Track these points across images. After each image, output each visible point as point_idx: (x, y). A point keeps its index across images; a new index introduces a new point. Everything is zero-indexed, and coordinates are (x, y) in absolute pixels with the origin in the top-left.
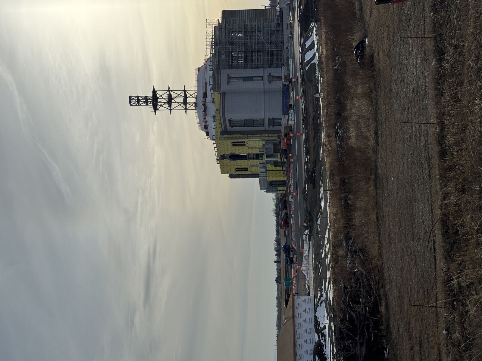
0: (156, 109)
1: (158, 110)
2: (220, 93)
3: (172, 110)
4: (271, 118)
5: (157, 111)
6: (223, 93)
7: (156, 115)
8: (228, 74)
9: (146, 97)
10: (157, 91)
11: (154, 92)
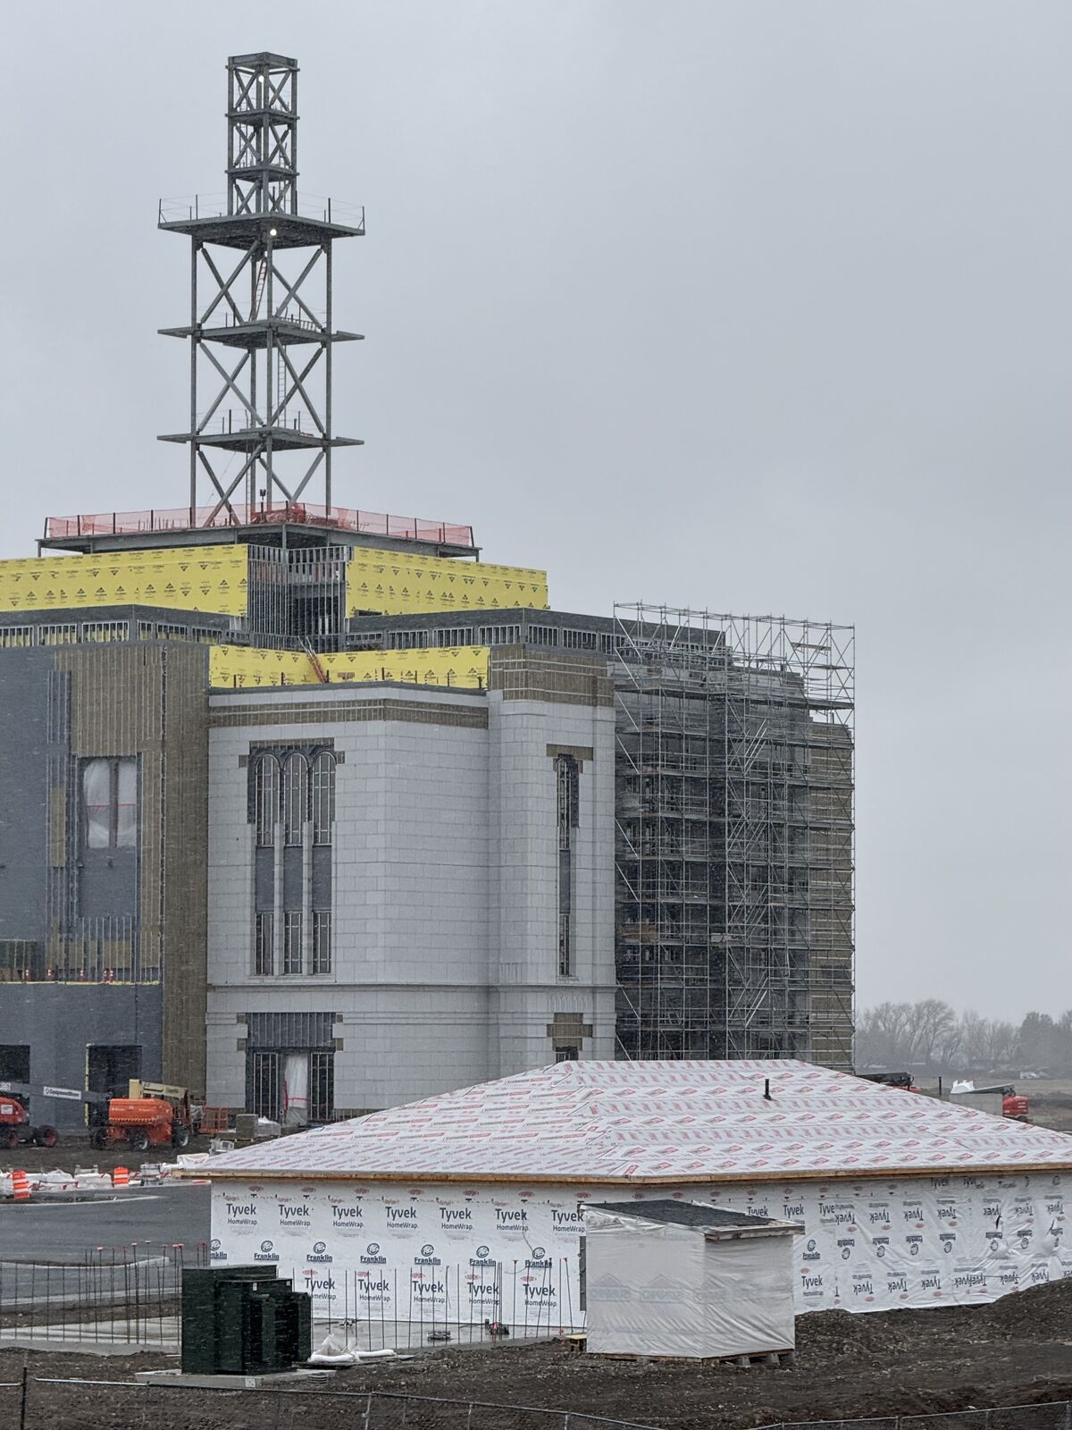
0: (202, 233)
1: (197, 245)
2: (480, 692)
3: (196, 340)
4: (338, 1030)
5: (188, 238)
6: (484, 711)
7: (161, 226)
8: (590, 753)
9: (290, 177)
10: (327, 249)
11: (321, 235)
